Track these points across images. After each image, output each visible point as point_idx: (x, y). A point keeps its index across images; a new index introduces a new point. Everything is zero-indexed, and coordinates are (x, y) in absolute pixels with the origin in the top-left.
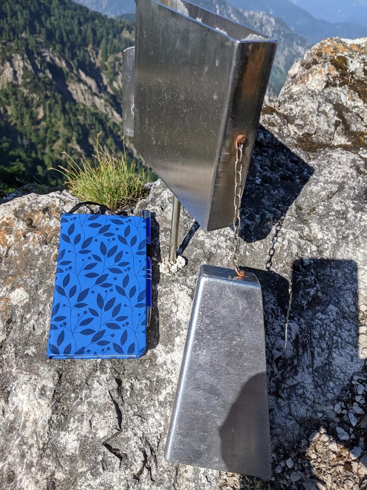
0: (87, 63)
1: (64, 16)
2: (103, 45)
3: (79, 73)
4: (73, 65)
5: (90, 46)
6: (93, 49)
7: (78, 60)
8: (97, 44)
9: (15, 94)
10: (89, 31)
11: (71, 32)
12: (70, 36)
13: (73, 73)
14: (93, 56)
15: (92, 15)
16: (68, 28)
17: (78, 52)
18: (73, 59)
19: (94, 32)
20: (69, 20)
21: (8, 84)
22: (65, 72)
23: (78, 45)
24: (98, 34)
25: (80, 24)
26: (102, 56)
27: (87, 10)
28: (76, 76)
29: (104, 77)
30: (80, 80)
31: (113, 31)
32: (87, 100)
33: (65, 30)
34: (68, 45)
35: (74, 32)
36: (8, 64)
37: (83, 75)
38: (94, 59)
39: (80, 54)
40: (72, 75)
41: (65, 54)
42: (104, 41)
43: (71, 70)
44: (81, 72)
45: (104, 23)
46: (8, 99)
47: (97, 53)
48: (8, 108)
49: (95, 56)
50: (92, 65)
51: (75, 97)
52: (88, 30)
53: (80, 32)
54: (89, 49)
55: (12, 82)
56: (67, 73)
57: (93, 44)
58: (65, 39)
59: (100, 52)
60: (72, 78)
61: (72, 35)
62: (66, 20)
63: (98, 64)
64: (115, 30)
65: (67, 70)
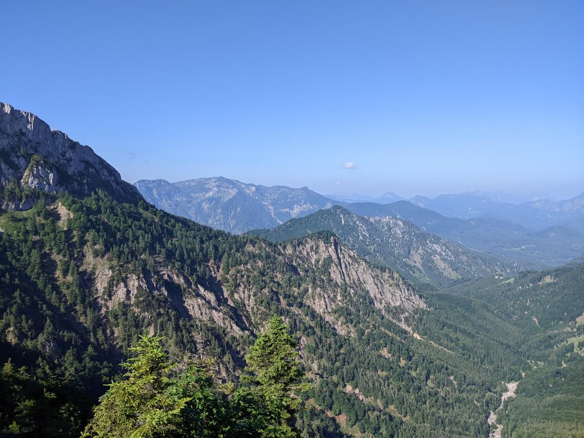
0: (207, 277)
1: (186, 236)
2: (224, 259)
3: (197, 287)
4: (191, 281)
5: (212, 261)
6: (215, 264)
7: (197, 276)
8: (218, 258)
9: (125, 314)
10: (211, 248)
11: (193, 250)
12: (191, 253)
13: (191, 288)
14: (214, 270)
15: (215, 234)
16: (189, 246)
17: (198, 268)
18: (192, 274)
19: (216, 248)
20: (191, 240)
21: (120, 304)
22: (182, 288)
23: (199, 261)
24: (220, 250)
25: (202, 242)
26: (223, 270)
27: (211, 230)
28: (194, 291)
29: (224, 289)
30: (198, 295)
31: (236, 246)
32: (204, 314)
33: (187, 249)
34: (188, 262)
35: (195, 250)
36: (122, 284)
37: (202, 290)
38: (215, 273)
39: (200, 269)
40: (190, 290)
41: (184, 270)
42: (226, 255)
43: (190, 285)
44: (199, 286)
45: (227, 239)
46: (117, 320)
47: (218, 268)
48: (116, 330)
49: (216, 270)
50: (212, 279)
51: (191, 313)
52: (209, 247)
53: (202, 249)
54: (210, 264)
55: (123, 302)
56: (185, 290)
57: (215, 259)
58: (186, 257)
59: (222, 266)
60: (190, 293)
61: (193, 252)
62: (188, 239)
63: (219, 278)
64: (238, 244)
65: (185, 286)
